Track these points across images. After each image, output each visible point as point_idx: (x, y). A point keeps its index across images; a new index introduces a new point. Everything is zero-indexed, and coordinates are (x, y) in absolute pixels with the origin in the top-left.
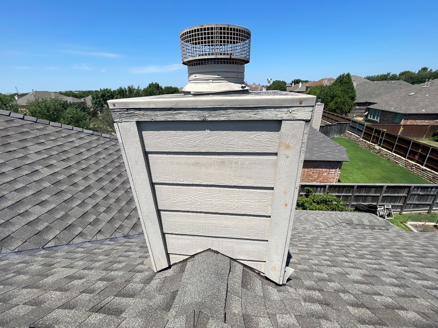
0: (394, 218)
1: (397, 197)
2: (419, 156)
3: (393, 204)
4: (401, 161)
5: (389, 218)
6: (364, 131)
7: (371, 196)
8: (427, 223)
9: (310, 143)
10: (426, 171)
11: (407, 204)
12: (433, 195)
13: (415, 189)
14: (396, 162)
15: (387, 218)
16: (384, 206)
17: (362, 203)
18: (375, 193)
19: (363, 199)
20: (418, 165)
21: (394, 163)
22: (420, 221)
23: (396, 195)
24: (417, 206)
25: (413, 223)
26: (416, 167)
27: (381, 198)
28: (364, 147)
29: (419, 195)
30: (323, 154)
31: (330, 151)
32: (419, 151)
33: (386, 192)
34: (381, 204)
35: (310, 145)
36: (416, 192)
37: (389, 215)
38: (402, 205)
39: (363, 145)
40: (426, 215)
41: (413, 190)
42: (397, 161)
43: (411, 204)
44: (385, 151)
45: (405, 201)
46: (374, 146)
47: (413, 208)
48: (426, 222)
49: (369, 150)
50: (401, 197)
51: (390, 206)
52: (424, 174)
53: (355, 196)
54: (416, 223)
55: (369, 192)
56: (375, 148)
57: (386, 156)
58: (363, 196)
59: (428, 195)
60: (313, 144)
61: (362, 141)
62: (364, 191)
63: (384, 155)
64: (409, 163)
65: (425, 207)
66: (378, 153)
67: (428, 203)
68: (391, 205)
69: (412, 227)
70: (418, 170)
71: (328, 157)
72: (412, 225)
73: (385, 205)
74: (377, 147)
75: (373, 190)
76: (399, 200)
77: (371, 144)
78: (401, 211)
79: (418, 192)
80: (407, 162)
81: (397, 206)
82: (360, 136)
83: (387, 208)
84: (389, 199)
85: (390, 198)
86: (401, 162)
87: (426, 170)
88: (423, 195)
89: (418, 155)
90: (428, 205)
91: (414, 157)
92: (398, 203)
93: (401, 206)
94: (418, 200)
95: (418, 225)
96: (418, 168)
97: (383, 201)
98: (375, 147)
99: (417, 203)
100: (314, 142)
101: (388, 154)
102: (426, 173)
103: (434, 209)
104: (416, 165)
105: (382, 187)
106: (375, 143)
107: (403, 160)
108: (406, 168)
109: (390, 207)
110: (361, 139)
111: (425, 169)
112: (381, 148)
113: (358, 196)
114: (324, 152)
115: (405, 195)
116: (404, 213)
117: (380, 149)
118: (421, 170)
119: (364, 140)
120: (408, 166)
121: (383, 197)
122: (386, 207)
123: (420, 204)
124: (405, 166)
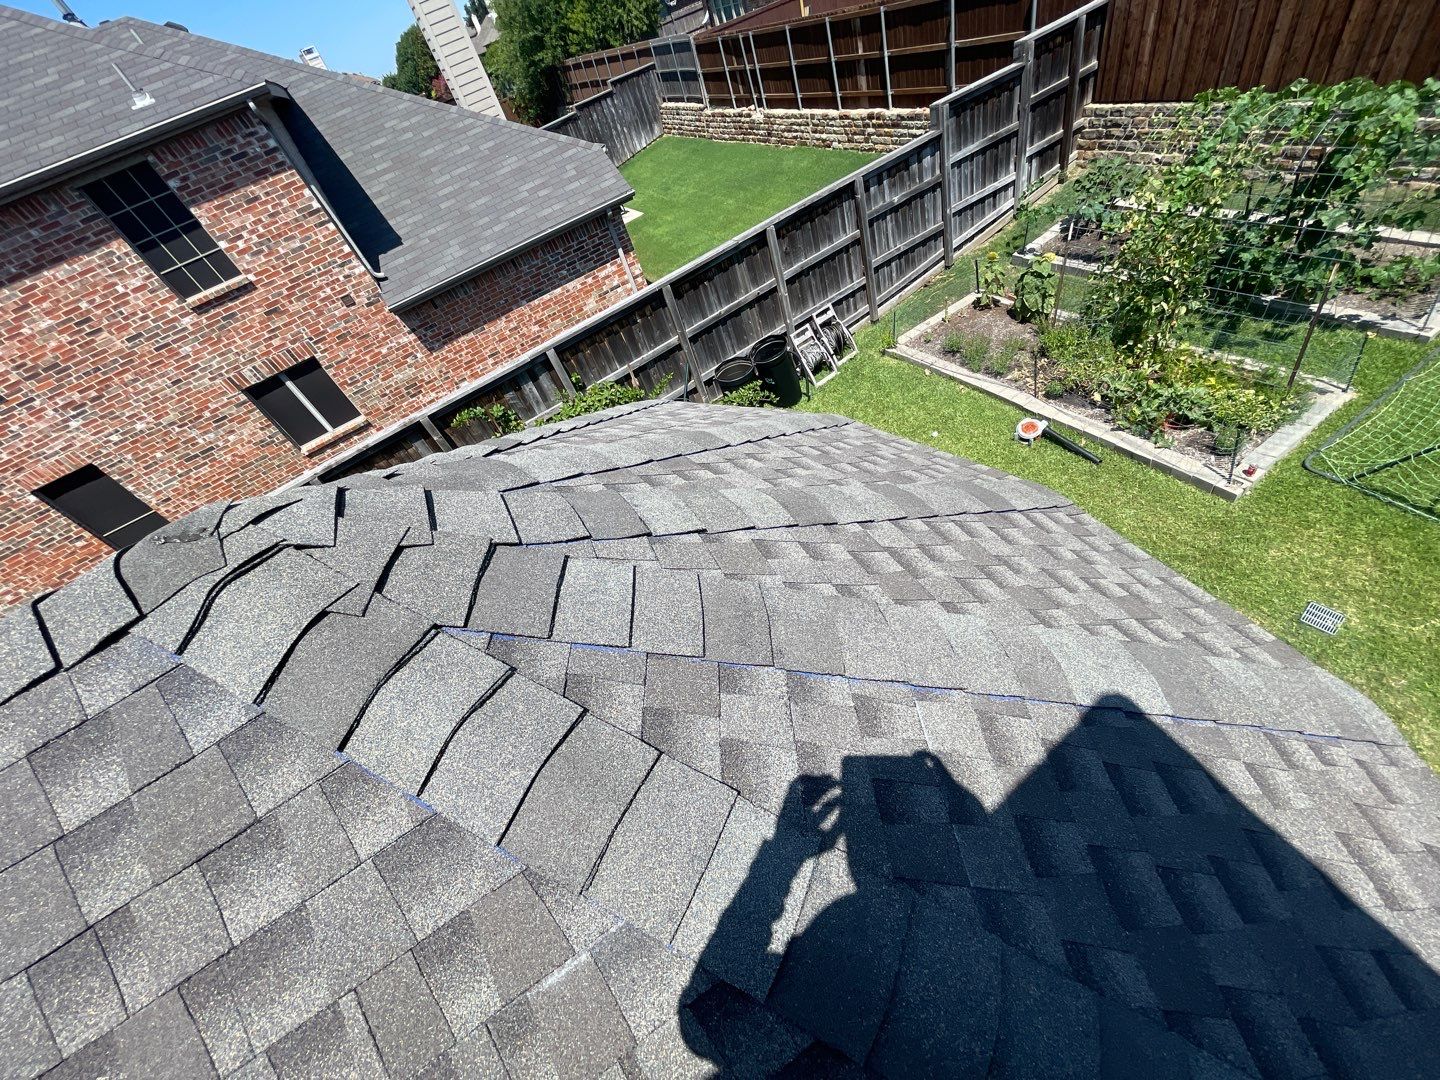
0: (861, 348)
1: (831, 257)
2: (867, 75)
3: (835, 296)
4: (832, 126)
5: (844, 360)
6: (700, 71)
7: (750, 305)
8: (952, 309)
9: (444, 185)
10: (904, 123)
11: (877, 269)
12: (933, 189)
13: (872, 189)
14: (824, 141)
15: (840, 363)
16: (810, 320)
17: (738, 353)
18: (756, 282)
19: (733, 335)
20: (876, 111)
21: (819, 146)
22: (934, 312)
23: (826, 249)
24: (906, 257)
25: (914, 333)
26: (874, 121)
27: (783, 291)
28: (727, 136)
29: (895, 209)
30: (520, 211)
31: (543, 186)
32: (860, 52)
33: (789, 257)
34: (798, 318)
35: (447, 197)
36: (881, 204)
37: (841, 346)
38: (863, 281)
39: (723, 133)
40: (943, 280)
41: (869, 199)
42: (824, 136)
43: (888, 263)
44: (782, 118)
45: (865, 260)
46: (749, 116)
47: (901, 272)
48: (945, 307)
49: (743, 140)
50: (846, 249)
51: (828, 309)
52: (902, 135)
53: (694, 339)
54: (922, 328)
55: (732, 291)
56: (753, 122)
57: (790, 135)
58: (722, 321)
59: (921, 195)
60: (456, 186)
61: (713, 115)
62: (713, 298)
63: (786, 134)
64: (853, 119)
65: (930, 248)
66: (770, 134)
67: (931, 228)
68: (830, 305)
69: (914, 351)
70: (882, 130)
71: (546, 218)
72: (913, 344)
73: (814, 315)
74: (758, 114)
75: (741, 270)
76: (846, 269)
77: (740, 115)
78: (870, 307)
79: (888, 200)
80: (847, 122)
81: (853, 294)
82: (700, 101)
83: (825, 325)
84: (813, 282)
85: (814, 274)
86: (835, 132)
87: (903, 118)
88: (907, 203)
89: (863, 69)
90: (935, 237)
91: (857, 89)
92: (849, 280)
93: (863, 288)
94: (902, 231)
95: (929, 331)
96: (880, 126)
97: (799, 302)
98: (753, 117)
99: (902, 246)
100: (459, 171)
101: (793, 120)
102: (905, 131)
103: (956, 242)
104: (871, 117)
105: (760, 239)
106: (748, 102)
107: (834, 119)
108: (853, 145)
109: (831, 313)
110: (709, 111)
111: (898, 115)
112: (767, 111)
113: (707, 330)
114: (522, 203)
115: (852, 233)
116: (881, 311)
117: (767, 116)
118: (888, 126)
119: (717, 111)
120: (855, 134)
121: (790, 282)
122: (819, 321)
123: (912, 249)
124: (849, 141)
